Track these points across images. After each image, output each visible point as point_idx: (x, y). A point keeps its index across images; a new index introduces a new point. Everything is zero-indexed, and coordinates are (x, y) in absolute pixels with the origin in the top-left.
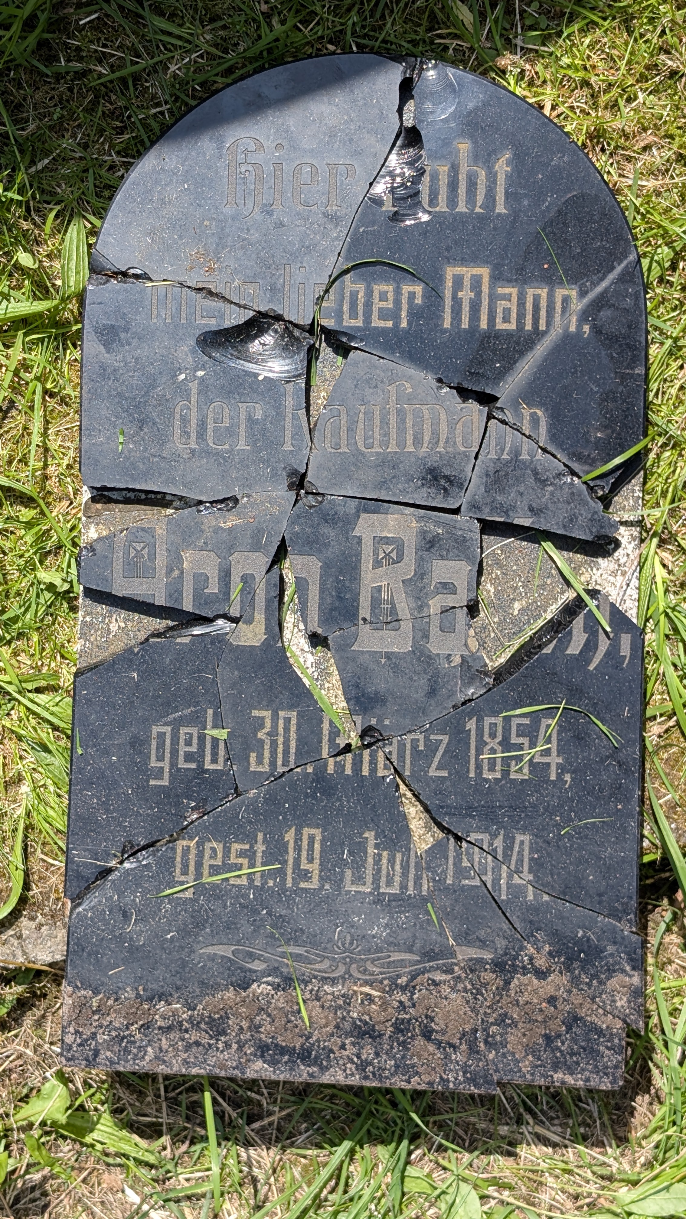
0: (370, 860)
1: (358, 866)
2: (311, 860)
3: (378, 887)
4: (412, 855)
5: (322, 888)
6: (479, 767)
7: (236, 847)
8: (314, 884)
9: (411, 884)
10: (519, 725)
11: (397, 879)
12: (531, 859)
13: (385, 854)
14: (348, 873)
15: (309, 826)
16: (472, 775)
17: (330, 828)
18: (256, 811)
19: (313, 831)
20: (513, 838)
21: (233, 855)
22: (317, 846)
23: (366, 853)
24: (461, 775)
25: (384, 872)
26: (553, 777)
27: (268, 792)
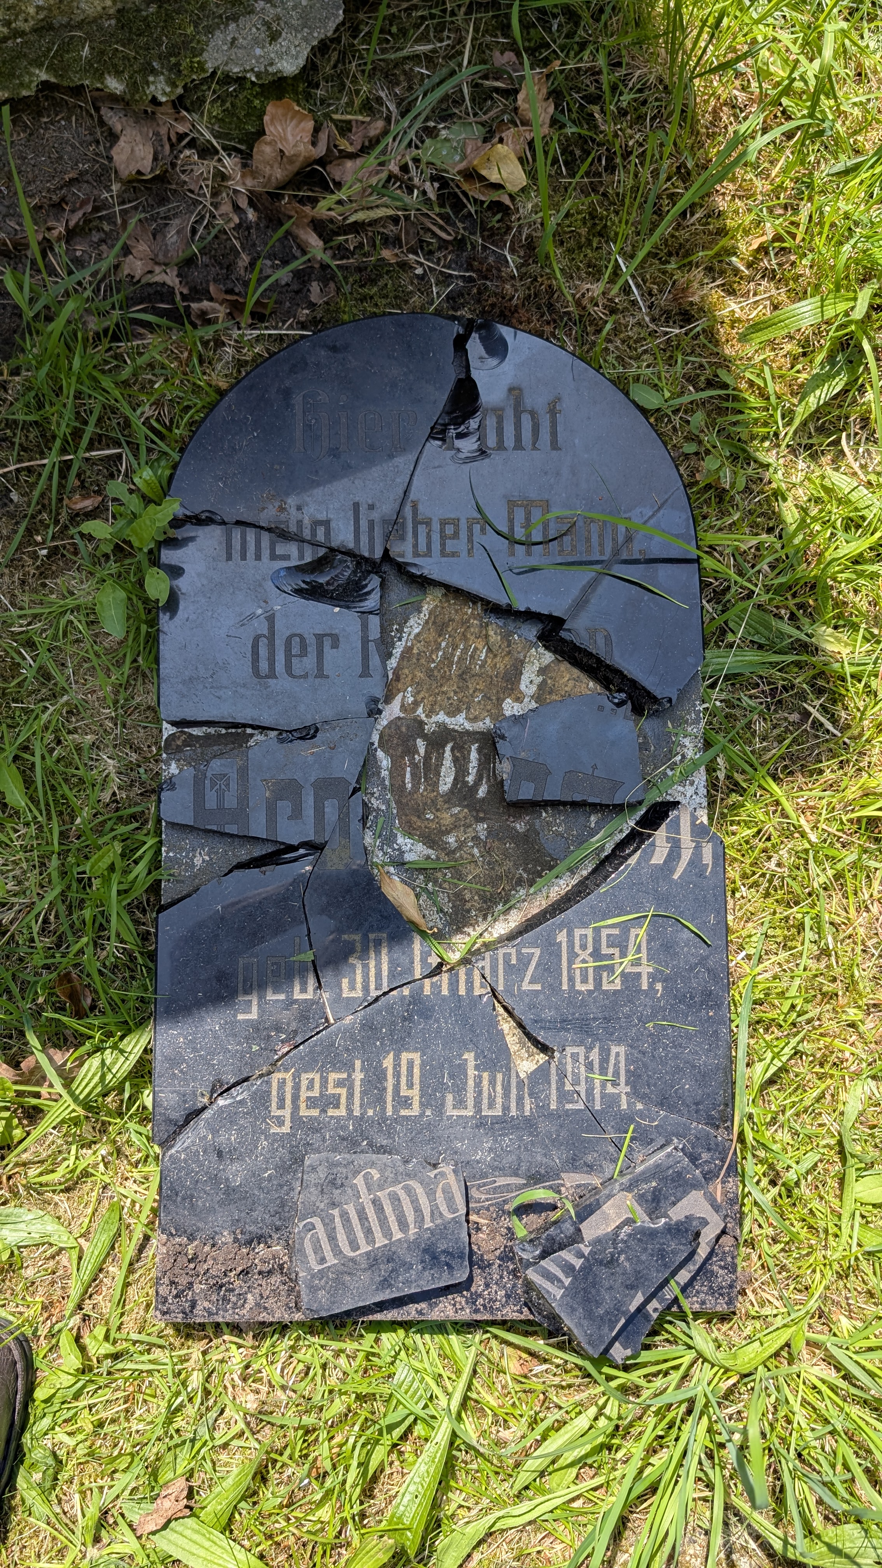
0: (471, 1083)
1: (459, 1090)
2: (410, 1086)
3: (480, 1110)
4: (513, 1075)
5: (422, 1114)
6: (571, 979)
7: (333, 1076)
8: (415, 1111)
9: (513, 1105)
10: (609, 936)
11: (499, 1100)
12: (628, 1071)
13: (486, 1075)
14: (449, 1098)
15: (407, 1050)
16: (565, 987)
17: (429, 1051)
18: (353, 1038)
19: (411, 1056)
20: (609, 1050)
21: (331, 1085)
22: (416, 1071)
23: (466, 1075)
24: (555, 988)
25: (485, 1094)
26: (645, 987)
27: (364, 1018)
